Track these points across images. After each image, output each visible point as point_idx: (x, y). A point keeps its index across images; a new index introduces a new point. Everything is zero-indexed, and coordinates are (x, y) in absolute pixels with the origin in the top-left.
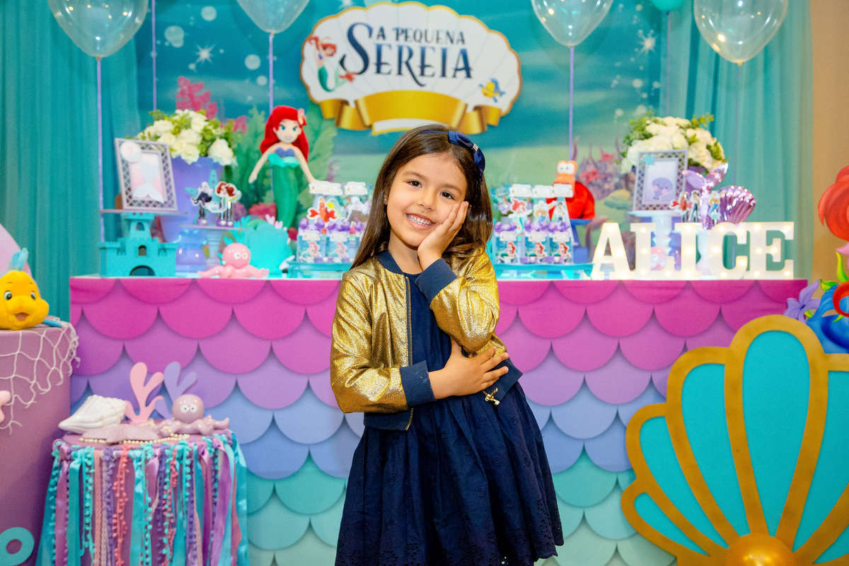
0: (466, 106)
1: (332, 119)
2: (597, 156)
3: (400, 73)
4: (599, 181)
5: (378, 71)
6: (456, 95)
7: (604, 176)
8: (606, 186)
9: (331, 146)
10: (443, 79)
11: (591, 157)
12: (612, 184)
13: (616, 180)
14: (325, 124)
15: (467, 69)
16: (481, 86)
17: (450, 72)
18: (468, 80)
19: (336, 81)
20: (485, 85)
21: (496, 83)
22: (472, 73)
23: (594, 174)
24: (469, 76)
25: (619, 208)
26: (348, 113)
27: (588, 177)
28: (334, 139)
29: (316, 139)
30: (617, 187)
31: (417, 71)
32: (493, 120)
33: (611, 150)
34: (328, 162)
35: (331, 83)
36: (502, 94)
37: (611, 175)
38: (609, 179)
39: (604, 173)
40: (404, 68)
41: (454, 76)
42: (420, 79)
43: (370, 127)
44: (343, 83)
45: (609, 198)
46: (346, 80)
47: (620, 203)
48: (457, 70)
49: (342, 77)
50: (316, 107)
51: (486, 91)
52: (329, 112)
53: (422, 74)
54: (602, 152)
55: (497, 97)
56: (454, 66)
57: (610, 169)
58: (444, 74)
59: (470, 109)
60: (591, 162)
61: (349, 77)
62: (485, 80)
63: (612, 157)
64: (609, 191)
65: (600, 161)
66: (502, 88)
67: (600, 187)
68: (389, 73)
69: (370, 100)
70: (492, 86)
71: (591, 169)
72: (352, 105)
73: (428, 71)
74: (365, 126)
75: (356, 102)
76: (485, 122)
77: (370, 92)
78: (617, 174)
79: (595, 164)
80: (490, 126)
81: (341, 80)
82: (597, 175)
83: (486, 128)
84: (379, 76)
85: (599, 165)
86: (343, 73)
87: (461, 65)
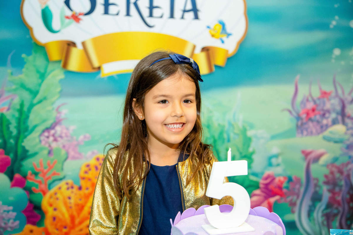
0: (194, 47)
1: (59, 61)
2: (316, 94)
3: (128, 14)
4: (318, 117)
5: (106, 12)
6: (183, 37)
7: (322, 112)
8: (325, 122)
9: (59, 89)
10: (171, 20)
11: (310, 95)
12: (330, 120)
13: (333, 115)
14: (51, 67)
15: (195, 10)
16: (208, 27)
17: (178, 13)
18: (196, 21)
19: (62, 22)
20: (212, 26)
21: (223, 25)
22: (200, 14)
23: (313, 110)
24: (196, 17)
25: (336, 142)
26: (76, 55)
27: (308, 114)
28: (61, 81)
29: (43, 81)
30: (335, 122)
31: (145, 12)
32: (220, 61)
33: (328, 88)
34: (55, 106)
35: (56, 24)
36: (229, 35)
37: (328, 111)
38: (327, 115)
39: (323, 110)
40: (133, 8)
41: (182, 18)
42: (149, 20)
43: (99, 68)
44: (68, 25)
45: (327, 133)
46: (72, 20)
47: (337, 137)
48: (185, 11)
49: (67, 17)
50: (42, 48)
51: (213, 33)
52: (55, 54)
53: (151, 15)
54: (320, 89)
55: (224, 38)
56: (182, 8)
57: (328, 106)
58: (172, 16)
59: (198, 51)
60: (310, 99)
61: (76, 18)
62: (214, 23)
63: (329, 94)
64: (327, 126)
65: (319, 99)
66: (228, 29)
67: (318, 122)
68: (117, 14)
69: (96, 40)
70: (219, 27)
71: (310, 106)
72: (80, 46)
73: (156, 12)
74: (94, 68)
75: (83, 44)
76: (213, 64)
77: (98, 33)
78: (334, 110)
79: (314, 101)
80: (217, 67)
81: (67, 21)
82: (316, 112)
83: (214, 69)
84: (106, 16)
85: (318, 102)
86: (69, 13)
87: (189, 6)
